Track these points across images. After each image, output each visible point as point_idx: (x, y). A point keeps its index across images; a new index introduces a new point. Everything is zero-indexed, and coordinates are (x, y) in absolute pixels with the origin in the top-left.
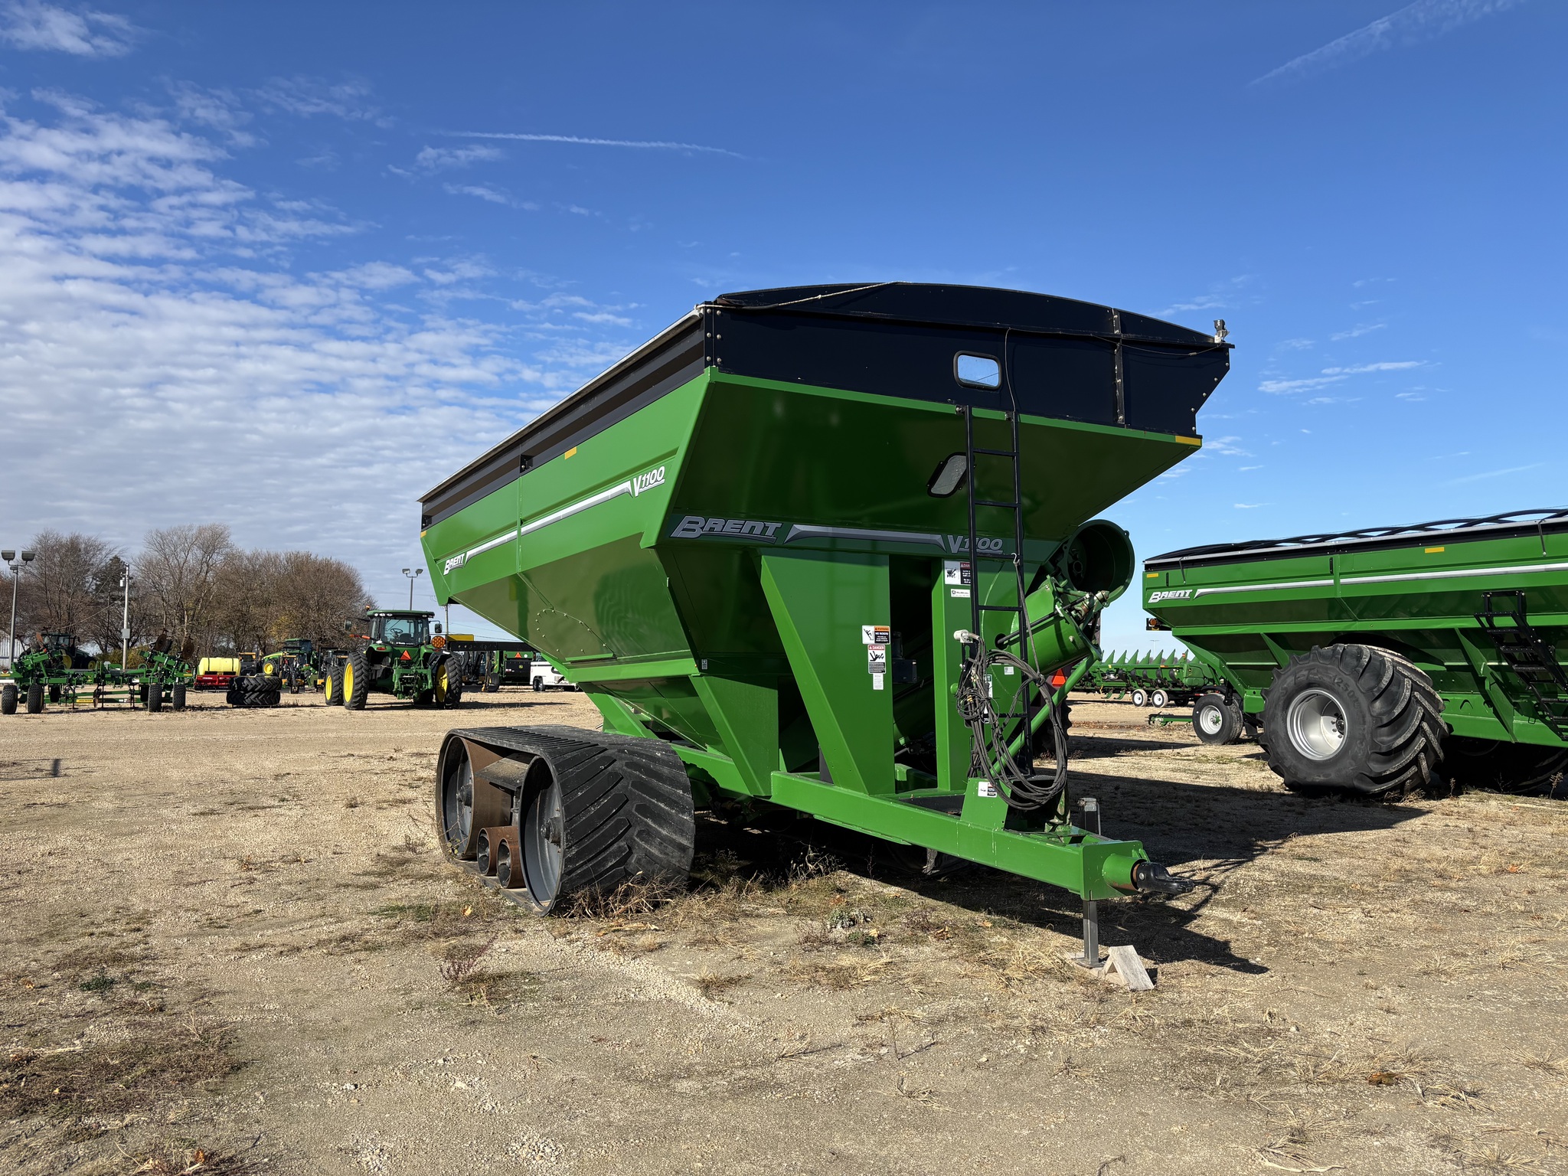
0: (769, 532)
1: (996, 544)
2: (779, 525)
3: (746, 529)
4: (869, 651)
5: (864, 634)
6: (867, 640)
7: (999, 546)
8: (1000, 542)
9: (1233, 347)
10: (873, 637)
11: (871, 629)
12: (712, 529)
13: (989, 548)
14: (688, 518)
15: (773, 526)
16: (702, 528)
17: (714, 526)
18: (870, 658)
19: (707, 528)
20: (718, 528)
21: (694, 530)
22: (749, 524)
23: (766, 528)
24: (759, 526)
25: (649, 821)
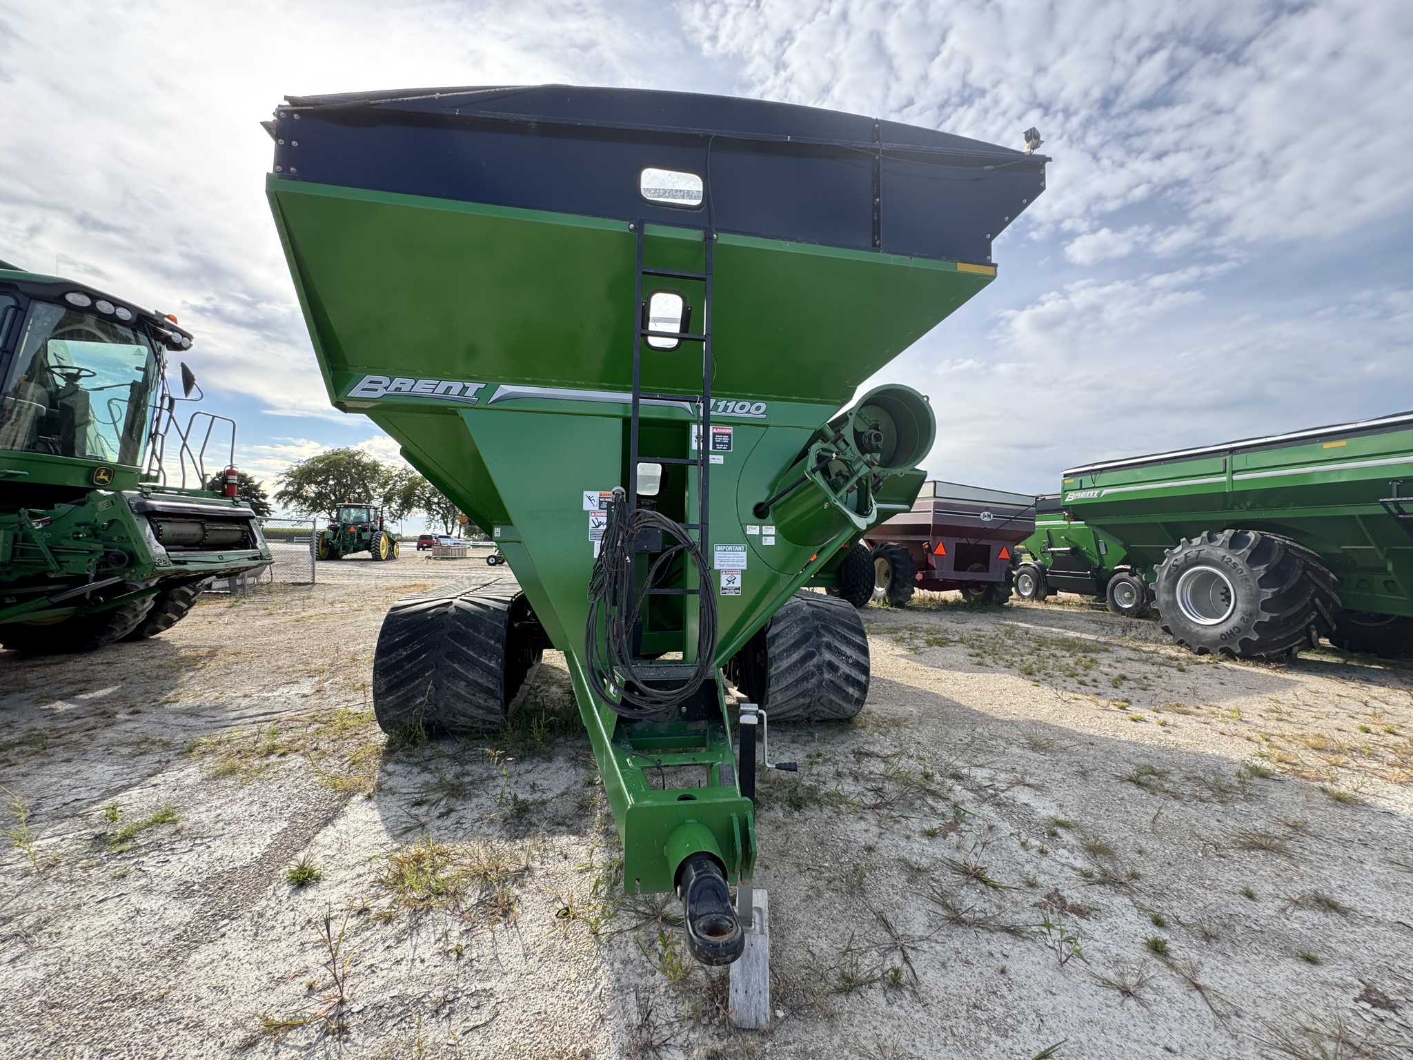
0: (470, 393)
1: (758, 408)
2: (483, 386)
3: (441, 389)
4: (591, 518)
5: (586, 500)
6: (587, 506)
7: (762, 410)
8: (763, 406)
9: (1050, 159)
10: (596, 503)
11: (596, 495)
12: (398, 389)
13: (748, 412)
14: (369, 378)
15: (473, 387)
16: (386, 388)
17: (400, 386)
18: (592, 525)
19: (392, 388)
20: (405, 389)
21: (377, 390)
22: (444, 385)
23: (465, 389)
24: (457, 387)
25: (456, 666)
